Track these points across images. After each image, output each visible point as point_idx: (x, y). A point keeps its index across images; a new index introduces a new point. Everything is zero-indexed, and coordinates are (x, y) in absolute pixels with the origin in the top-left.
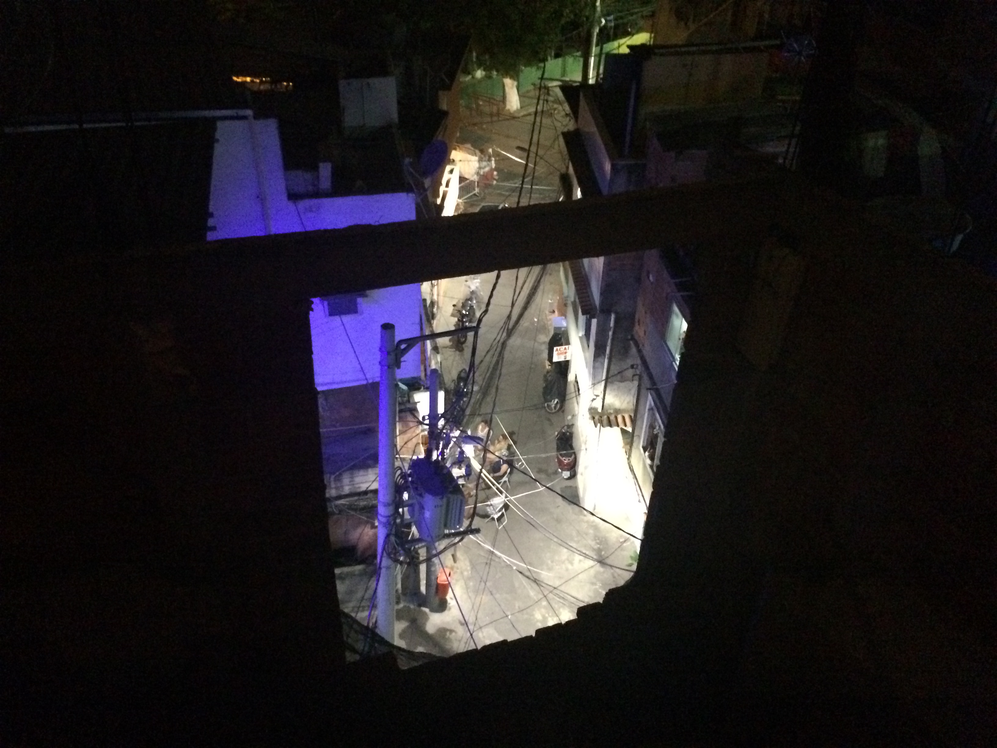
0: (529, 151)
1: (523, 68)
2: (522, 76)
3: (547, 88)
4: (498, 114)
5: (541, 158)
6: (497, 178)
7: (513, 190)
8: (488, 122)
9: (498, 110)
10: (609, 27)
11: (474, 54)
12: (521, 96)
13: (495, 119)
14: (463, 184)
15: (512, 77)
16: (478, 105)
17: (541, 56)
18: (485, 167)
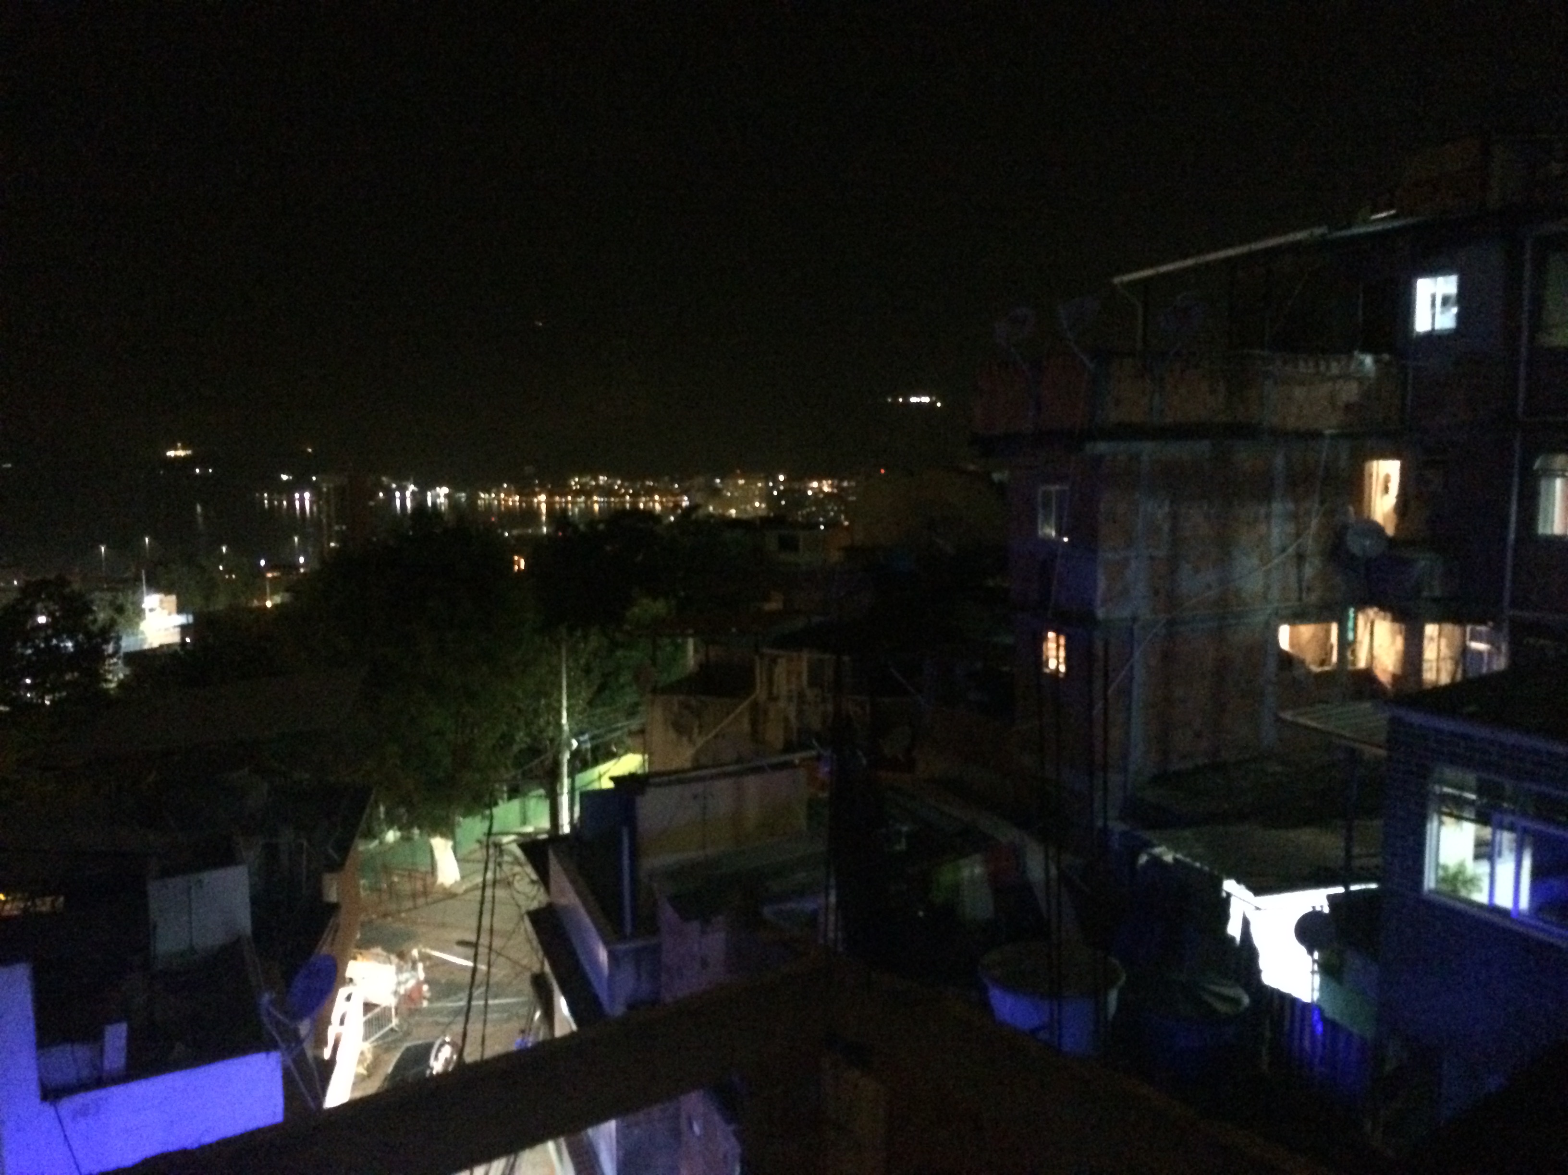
0: (475, 945)
1: (461, 819)
2: (459, 832)
3: (498, 846)
4: (425, 893)
5: (499, 954)
6: (428, 995)
7: (456, 1012)
8: (410, 910)
9: (425, 886)
10: (583, 750)
11: (382, 809)
12: (461, 860)
13: (421, 901)
14: (369, 1015)
15: (443, 835)
16: (391, 885)
17: (487, 799)
18: (407, 981)
